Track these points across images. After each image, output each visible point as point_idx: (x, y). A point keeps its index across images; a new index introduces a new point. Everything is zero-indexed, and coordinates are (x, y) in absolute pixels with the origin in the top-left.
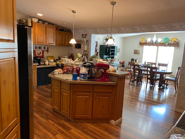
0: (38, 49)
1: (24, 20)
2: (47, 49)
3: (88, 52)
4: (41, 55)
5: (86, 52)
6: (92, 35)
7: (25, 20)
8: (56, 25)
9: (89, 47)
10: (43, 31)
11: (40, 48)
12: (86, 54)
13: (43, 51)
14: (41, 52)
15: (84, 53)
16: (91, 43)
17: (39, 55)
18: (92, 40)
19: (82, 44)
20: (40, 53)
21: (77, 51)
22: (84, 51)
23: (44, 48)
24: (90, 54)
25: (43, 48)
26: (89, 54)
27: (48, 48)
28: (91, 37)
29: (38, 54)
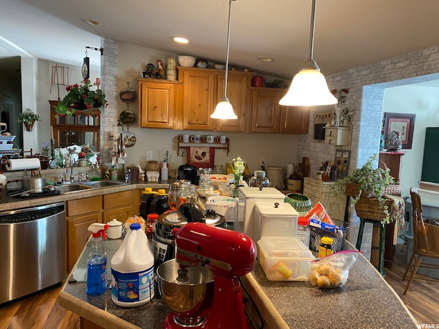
0: (198, 142)
1: (159, 63)
2: (224, 142)
3: (350, 152)
4: (207, 158)
5: (343, 151)
6: (365, 88)
7: (161, 64)
8: (251, 70)
9: (354, 134)
10: (207, 90)
11: (203, 140)
12: (342, 160)
13: (212, 150)
14: (207, 150)
15: (338, 155)
16: (359, 121)
17: (200, 159)
18: (364, 107)
19: (327, 126)
20: (204, 154)
21: (318, 150)
22: (337, 150)
23: (217, 140)
24: (356, 159)
25: (212, 141)
26: (352, 161)
27: (227, 140)
28: (360, 97)
29: (196, 157)
